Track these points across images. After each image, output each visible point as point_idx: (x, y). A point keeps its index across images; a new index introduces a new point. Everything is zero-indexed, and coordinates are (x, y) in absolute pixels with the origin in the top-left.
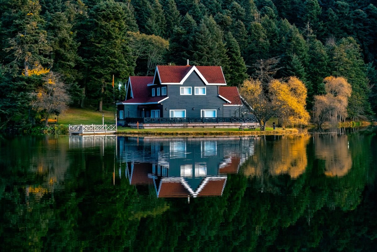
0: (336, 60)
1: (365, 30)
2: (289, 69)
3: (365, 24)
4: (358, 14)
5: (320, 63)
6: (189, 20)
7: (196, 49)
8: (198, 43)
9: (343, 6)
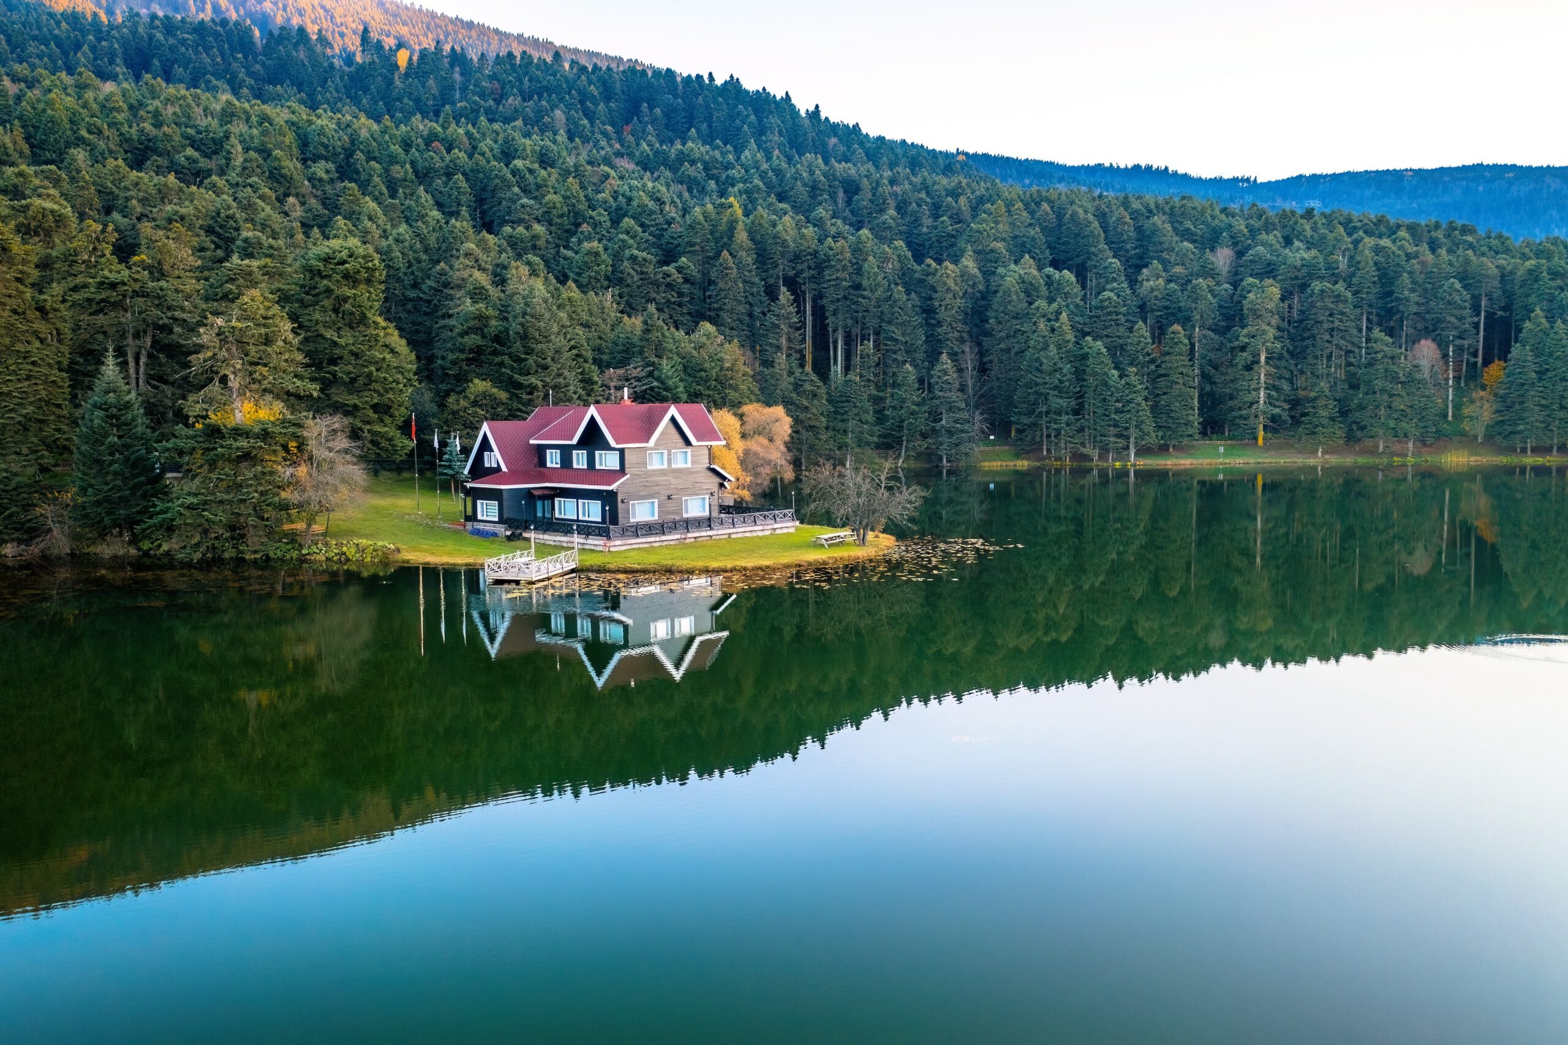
0: (728, 370)
1: (680, 305)
2: (659, 388)
3: (680, 294)
4: (669, 276)
5: (703, 374)
6: (483, 287)
7: (529, 351)
8: (534, 338)
9: (645, 260)
